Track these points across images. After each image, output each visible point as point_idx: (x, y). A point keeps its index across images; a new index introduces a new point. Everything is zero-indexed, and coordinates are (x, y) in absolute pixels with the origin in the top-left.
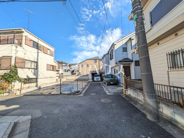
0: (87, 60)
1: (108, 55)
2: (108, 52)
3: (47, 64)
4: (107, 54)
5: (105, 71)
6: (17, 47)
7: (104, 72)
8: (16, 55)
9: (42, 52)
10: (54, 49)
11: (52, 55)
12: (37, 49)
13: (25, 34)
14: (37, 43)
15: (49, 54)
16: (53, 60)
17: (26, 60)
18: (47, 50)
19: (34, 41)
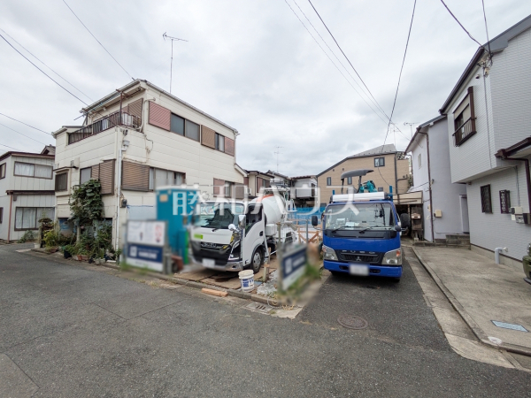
0: (348, 159)
1: (440, 126)
2: (442, 111)
3: (214, 179)
4: (437, 121)
5: (426, 196)
6: (125, 133)
7: (419, 202)
8: (124, 155)
9: (199, 144)
10: (234, 132)
11: (230, 150)
12: (184, 135)
13: (148, 95)
14: (184, 119)
15: (221, 148)
16: (232, 167)
17: (152, 168)
18: (213, 136)
19: (173, 113)
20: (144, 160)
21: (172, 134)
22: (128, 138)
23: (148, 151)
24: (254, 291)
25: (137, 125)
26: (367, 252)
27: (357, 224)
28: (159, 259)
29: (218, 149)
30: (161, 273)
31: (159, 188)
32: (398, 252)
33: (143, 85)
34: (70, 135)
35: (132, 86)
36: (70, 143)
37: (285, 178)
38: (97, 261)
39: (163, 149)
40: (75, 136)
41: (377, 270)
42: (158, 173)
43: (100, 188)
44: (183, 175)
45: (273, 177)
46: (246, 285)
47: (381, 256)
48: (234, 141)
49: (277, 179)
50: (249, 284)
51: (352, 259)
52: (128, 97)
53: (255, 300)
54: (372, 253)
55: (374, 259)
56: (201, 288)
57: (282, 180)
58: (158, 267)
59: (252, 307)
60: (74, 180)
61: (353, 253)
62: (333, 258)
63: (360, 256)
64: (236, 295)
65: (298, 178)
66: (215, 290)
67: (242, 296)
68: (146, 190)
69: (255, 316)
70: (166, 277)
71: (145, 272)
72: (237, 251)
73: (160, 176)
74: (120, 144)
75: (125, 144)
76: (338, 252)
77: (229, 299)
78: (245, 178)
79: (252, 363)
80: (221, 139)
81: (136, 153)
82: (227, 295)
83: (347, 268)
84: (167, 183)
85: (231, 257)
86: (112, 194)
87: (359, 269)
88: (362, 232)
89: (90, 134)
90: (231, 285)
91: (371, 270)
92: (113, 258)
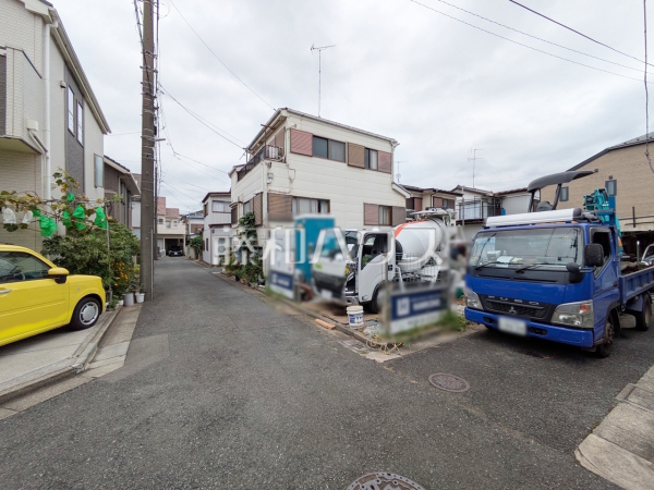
0: (608, 151)
3: (365, 204)
6: (270, 166)
8: (269, 188)
9: (345, 165)
10: (392, 143)
11: (386, 166)
12: (328, 158)
13: (290, 123)
14: (327, 139)
15: (374, 165)
16: (389, 188)
17: (295, 197)
18: (362, 153)
19: (314, 136)
20: (287, 190)
21: (314, 159)
22: (272, 170)
23: (291, 181)
24: (361, 329)
25: (281, 157)
26: (526, 302)
27: (516, 260)
28: (290, 287)
29: (369, 167)
30: (291, 300)
31: (296, 218)
32: (581, 307)
33: (284, 113)
34: (239, 173)
35: (275, 117)
36: (239, 180)
37: (484, 195)
38: (253, 285)
39: (305, 176)
40: (242, 173)
41: (541, 331)
42: (302, 202)
43: (254, 220)
44: (328, 202)
45: (461, 195)
46: (352, 321)
47: (550, 309)
48: (391, 155)
49: (468, 197)
50: (356, 320)
51: (503, 309)
52: (274, 129)
53: (357, 338)
54: (534, 304)
55: (539, 313)
56: (315, 318)
57: (479, 197)
58: (289, 294)
59: (347, 344)
60: (241, 214)
61: (505, 301)
62: (475, 306)
63: (516, 307)
64: (342, 330)
65: (506, 193)
66: (326, 323)
67: (347, 332)
68: (288, 219)
69: (347, 352)
70: (294, 304)
71: (280, 299)
72: (352, 284)
73: (304, 205)
74: (266, 177)
75: (270, 176)
76: (482, 298)
77: (334, 332)
78: (407, 200)
79: (299, 383)
80: (373, 155)
81: (280, 186)
82: (333, 329)
83: (495, 322)
84: (311, 211)
85: (346, 291)
86: (261, 225)
87: (513, 325)
88: (520, 271)
89: (249, 170)
90: (341, 320)
91: (529, 328)
92: (263, 284)
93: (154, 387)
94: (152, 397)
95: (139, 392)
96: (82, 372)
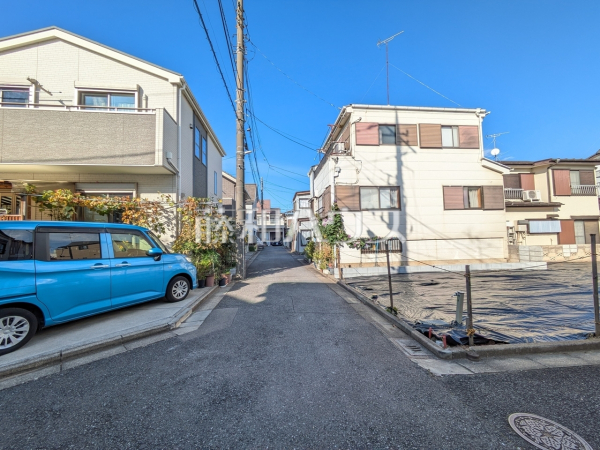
3: (445, 187)
6: (336, 161)
8: (337, 180)
9: (417, 148)
11: (471, 142)
13: (354, 118)
14: (395, 125)
17: (363, 187)
19: (380, 125)
20: (354, 182)
21: (381, 147)
22: (339, 164)
23: (358, 171)
25: (347, 152)
33: (348, 110)
34: (315, 172)
36: (315, 178)
40: (317, 172)
44: (399, 188)
48: (477, 128)
52: (341, 126)
53: (414, 338)
59: (401, 344)
60: (316, 208)
67: (403, 329)
74: (333, 171)
75: (337, 170)
78: (506, 176)
81: (348, 178)
84: (379, 199)
93: (205, 351)
94: (199, 360)
95: (195, 354)
96: (174, 329)
